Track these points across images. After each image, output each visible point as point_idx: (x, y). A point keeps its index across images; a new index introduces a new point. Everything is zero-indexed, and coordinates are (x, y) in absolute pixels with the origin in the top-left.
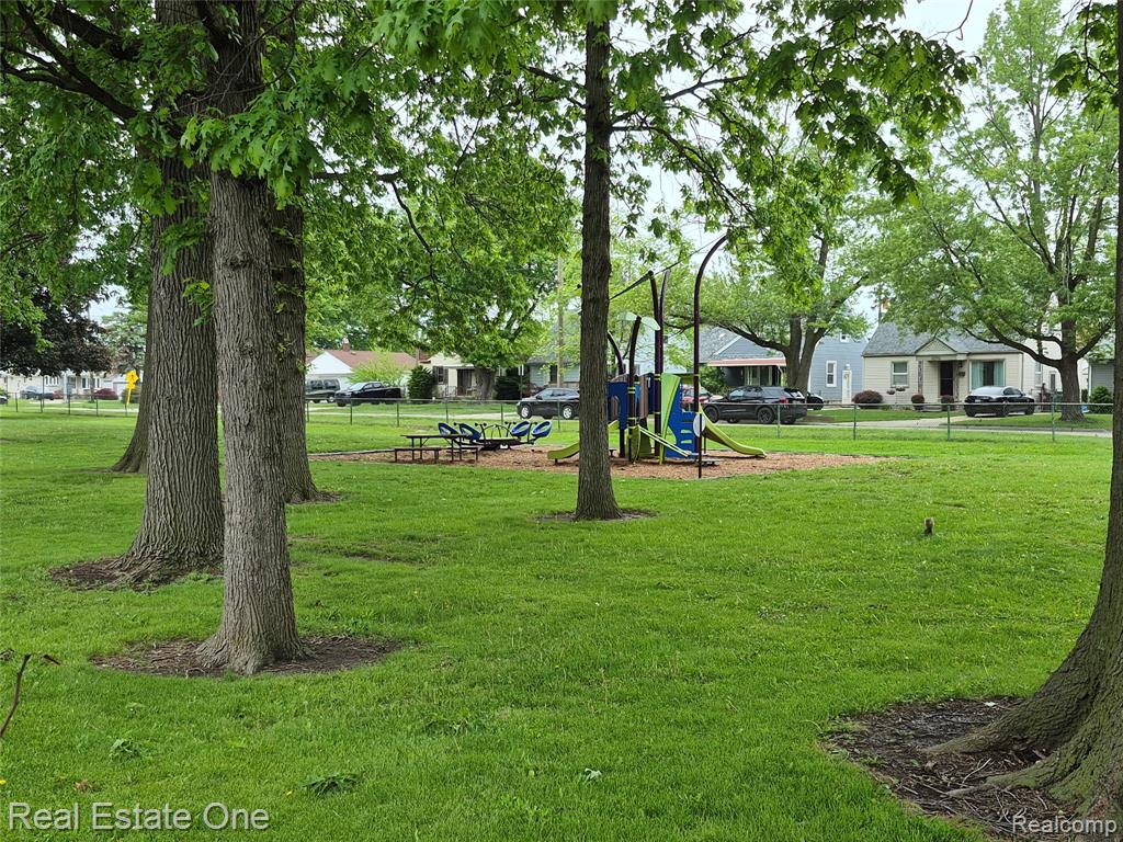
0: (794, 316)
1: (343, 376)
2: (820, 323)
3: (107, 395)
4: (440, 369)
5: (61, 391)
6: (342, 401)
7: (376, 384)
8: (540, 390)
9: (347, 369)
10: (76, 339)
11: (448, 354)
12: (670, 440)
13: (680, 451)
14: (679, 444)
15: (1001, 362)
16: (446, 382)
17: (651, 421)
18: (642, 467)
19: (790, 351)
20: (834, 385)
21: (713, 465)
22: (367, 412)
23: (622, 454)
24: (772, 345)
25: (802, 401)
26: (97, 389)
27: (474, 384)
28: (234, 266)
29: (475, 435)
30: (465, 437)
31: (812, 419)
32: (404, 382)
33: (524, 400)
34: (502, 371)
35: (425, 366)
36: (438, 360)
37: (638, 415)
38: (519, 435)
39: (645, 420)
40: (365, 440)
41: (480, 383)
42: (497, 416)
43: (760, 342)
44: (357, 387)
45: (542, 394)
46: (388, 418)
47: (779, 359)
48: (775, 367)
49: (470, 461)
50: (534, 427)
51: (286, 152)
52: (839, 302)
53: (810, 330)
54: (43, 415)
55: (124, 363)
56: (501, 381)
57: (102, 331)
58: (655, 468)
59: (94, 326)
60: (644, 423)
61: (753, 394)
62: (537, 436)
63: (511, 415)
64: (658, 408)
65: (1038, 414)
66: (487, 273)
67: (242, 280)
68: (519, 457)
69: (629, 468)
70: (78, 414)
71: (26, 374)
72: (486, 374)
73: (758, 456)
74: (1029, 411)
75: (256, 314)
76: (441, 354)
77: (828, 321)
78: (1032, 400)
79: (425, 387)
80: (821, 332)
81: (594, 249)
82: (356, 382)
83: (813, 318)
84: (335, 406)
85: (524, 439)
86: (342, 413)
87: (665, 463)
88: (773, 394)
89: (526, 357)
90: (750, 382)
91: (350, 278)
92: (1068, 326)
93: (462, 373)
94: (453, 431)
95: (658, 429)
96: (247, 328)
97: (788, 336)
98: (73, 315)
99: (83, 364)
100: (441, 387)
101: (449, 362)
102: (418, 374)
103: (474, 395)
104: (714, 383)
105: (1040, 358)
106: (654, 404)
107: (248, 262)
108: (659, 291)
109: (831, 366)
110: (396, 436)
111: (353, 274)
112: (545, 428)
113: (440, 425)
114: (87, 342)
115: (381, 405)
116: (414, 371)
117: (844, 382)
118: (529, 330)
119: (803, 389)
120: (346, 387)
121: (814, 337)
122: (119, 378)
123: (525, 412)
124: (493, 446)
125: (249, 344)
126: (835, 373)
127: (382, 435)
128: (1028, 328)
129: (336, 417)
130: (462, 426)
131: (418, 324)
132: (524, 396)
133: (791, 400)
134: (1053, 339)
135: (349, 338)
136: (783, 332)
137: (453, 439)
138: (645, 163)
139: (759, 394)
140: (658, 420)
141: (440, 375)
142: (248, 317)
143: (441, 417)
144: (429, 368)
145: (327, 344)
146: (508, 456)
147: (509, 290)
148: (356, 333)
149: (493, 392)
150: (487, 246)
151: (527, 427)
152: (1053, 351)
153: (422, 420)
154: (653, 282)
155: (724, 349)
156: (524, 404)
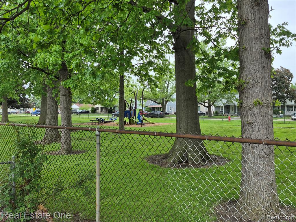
0: (163, 98)
1: (77, 109)
2: (167, 99)
3: (28, 113)
4: (97, 107)
5: (19, 112)
6: (77, 114)
7: (84, 110)
8: (117, 111)
9: (79, 108)
10: (24, 102)
11: (99, 104)
12: (138, 121)
13: (139, 123)
14: (139, 121)
15: (199, 106)
16: (98, 110)
17: (134, 117)
18: (132, 125)
19: (162, 104)
20: (171, 110)
21: (145, 125)
22: (82, 116)
23: (129, 123)
24: (159, 103)
25: (164, 113)
26: (26, 111)
27: (104, 110)
28: (63, 95)
29: (103, 120)
30: (101, 120)
31: (166, 117)
32: (90, 110)
33: (113, 113)
34: (109, 108)
35: (94, 107)
36: (97, 106)
37: (132, 116)
38: (111, 120)
39: (133, 117)
40: (82, 121)
41: (105, 110)
42: (108, 116)
43: (157, 103)
44: (80, 111)
45: (117, 112)
46: (87, 117)
47: (160, 106)
48: (160, 107)
49: (102, 125)
50: (114, 118)
51: (74, 86)
52: (171, 96)
53: (166, 101)
54: (16, 117)
55: (32, 106)
56: (109, 110)
57: (29, 100)
58: (135, 126)
59: (27, 99)
60: (133, 118)
61: (155, 112)
62: (114, 120)
63: (110, 116)
64: (136, 115)
65: (206, 116)
66: (105, 91)
67: (64, 97)
68: (111, 124)
69: (130, 125)
70: (24, 117)
71: (13, 109)
72: (106, 108)
73: (153, 123)
74: (204, 115)
75: (66, 103)
76: (97, 104)
77: (169, 99)
78: (205, 113)
79: (94, 111)
80: (168, 101)
81: (121, 89)
82: (80, 110)
83: (166, 99)
84: (76, 115)
85: (112, 121)
86: (78, 116)
87: (137, 125)
88: (159, 112)
89: (114, 105)
90: (156, 110)
91: (79, 92)
92: (209, 100)
93: (101, 108)
94: (99, 119)
95: (135, 119)
96: (65, 104)
97: (162, 102)
98: (23, 97)
99: (25, 107)
100: (97, 111)
101: (99, 106)
102: (93, 108)
103: (104, 112)
104: (149, 110)
105: (205, 106)
106: (135, 114)
107: (65, 95)
108: (136, 95)
109: (170, 107)
110: (88, 120)
111: (80, 91)
112: (116, 119)
113: (96, 118)
114: (26, 102)
115: (85, 114)
116: (92, 108)
117: (173, 110)
118: (114, 100)
119: (165, 111)
120: (78, 111)
121: (167, 102)
122: (31, 109)
123: (113, 116)
124: (106, 122)
125: (65, 107)
126: (171, 108)
127: (85, 120)
128: (203, 101)
129: (77, 117)
130: (100, 118)
131: (93, 99)
132: (113, 112)
133: (162, 113)
134: (207, 103)
135: (79, 101)
136: (161, 101)
137: (99, 121)
138: (131, 75)
139: (156, 112)
140: (136, 117)
141: (97, 108)
142: (65, 103)
143: (97, 117)
144: (95, 107)
145: (75, 103)
146: (109, 124)
147: (109, 94)
148: (80, 100)
149: (108, 112)
150: (105, 86)
151: (112, 118)
152: (207, 105)
153: (93, 117)
154: (134, 93)
155: (151, 104)
156: (113, 114)
